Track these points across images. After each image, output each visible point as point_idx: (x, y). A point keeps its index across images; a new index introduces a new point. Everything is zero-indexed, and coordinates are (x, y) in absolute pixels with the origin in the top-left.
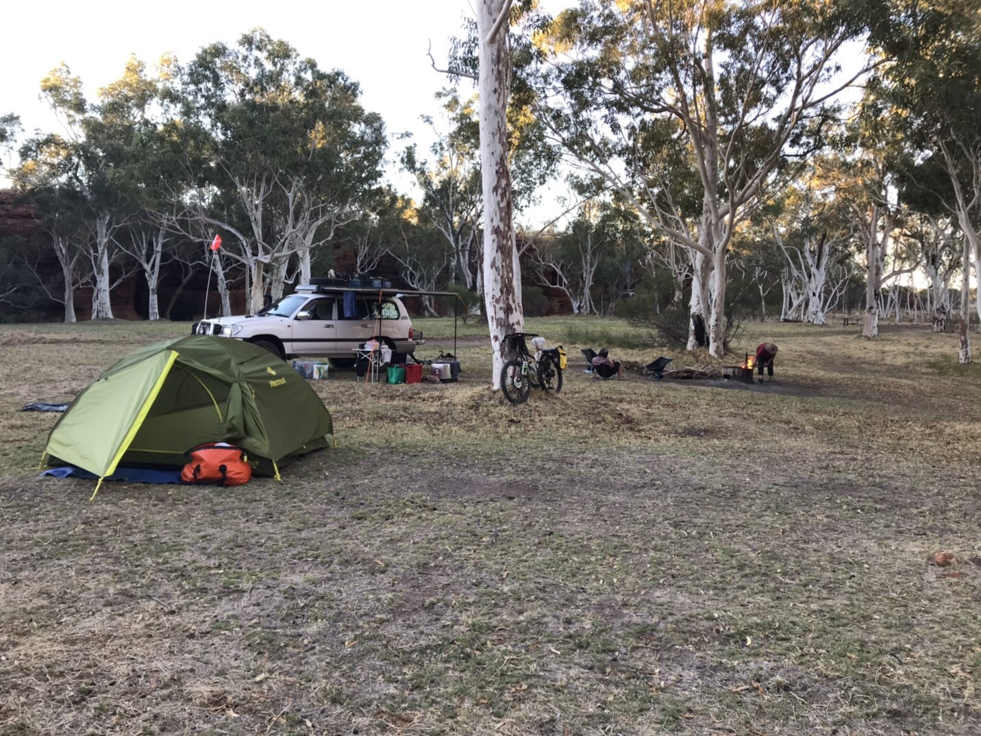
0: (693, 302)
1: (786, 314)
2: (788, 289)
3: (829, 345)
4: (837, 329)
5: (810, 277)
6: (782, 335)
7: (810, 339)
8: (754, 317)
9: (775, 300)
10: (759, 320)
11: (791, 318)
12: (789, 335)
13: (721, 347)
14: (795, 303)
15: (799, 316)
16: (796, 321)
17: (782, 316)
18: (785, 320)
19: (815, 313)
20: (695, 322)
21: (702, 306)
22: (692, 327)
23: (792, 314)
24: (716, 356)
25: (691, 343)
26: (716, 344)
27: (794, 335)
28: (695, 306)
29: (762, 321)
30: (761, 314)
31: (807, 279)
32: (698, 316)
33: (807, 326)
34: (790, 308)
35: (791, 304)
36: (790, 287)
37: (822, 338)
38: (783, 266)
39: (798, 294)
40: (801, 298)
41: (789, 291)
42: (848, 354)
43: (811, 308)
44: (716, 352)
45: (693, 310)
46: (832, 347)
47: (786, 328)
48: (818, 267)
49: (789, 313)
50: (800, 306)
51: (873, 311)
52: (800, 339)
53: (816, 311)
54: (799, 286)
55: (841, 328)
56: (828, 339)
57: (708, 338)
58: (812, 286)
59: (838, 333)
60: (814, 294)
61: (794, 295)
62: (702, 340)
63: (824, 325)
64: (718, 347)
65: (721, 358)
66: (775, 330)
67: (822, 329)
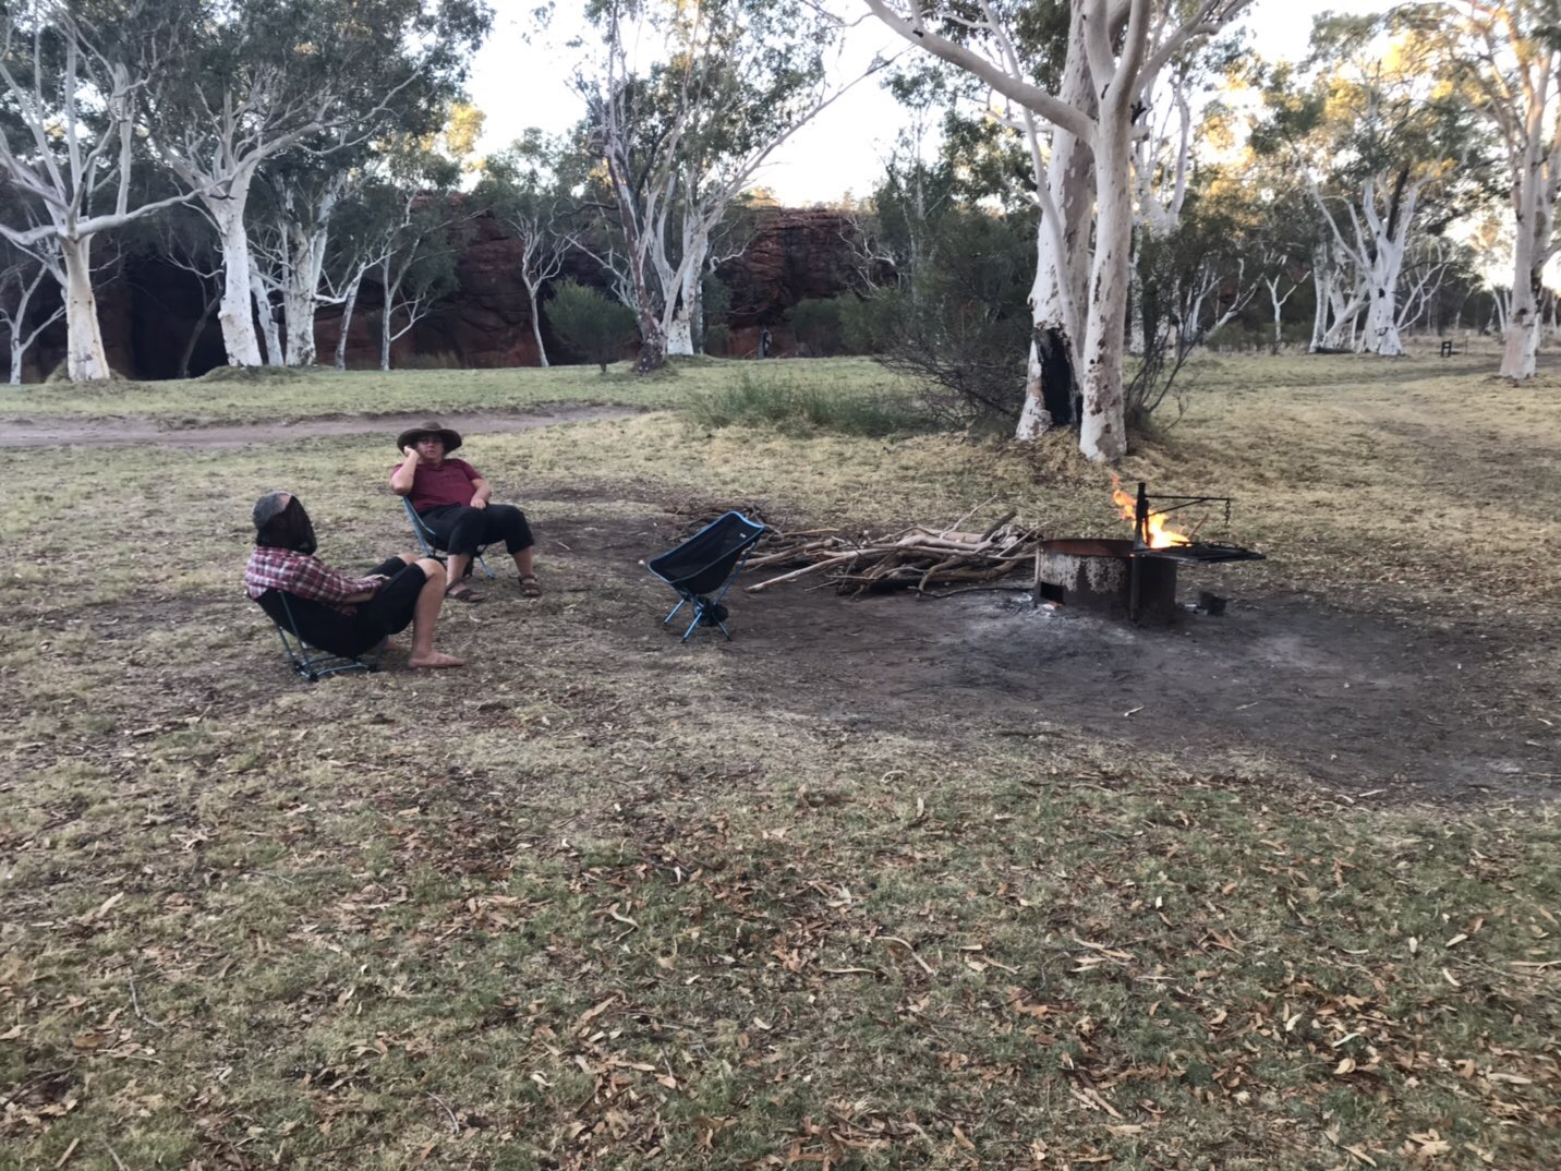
0: (1040, 291)
1: (1320, 338)
2: (1326, 288)
3: (1426, 401)
4: (1429, 364)
5: (1373, 256)
6: (1313, 381)
7: (1376, 389)
8: (1260, 344)
9: (1300, 312)
10: (1268, 352)
11: (1330, 346)
12: (1328, 380)
13: (1118, 428)
14: (1340, 316)
15: (1347, 341)
16: (1340, 350)
17: (1314, 343)
18: (1320, 350)
19: (1383, 333)
20: (1042, 351)
21: (1063, 299)
22: (1035, 369)
23: (1332, 339)
24: (1100, 457)
25: (1031, 415)
26: (1100, 419)
27: (1341, 379)
28: (1046, 302)
29: (1274, 352)
30: (1272, 341)
31: (1367, 262)
32: (1053, 333)
33: (1365, 359)
34: (1328, 328)
35: (1331, 319)
36: (1330, 284)
37: (1405, 386)
38: (1316, 242)
39: (1346, 298)
40: (1352, 304)
41: (1329, 293)
42: (1485, 426)
43: (1375, 321)
44: (1099, 443)
45: (1041, 314)
46: (1436, 406)
47: (1322, 366)
48: (1390, 236)
49: (1327, 335)
50: (1349, 320)
51: (1527, 319)
52: (1357, 390)
53: (1384, 331)
54: (1349, 278)
55: (1437, 362)
56: (1420, 386)
57: (1080, 399)
58: (1378, 275)
59: (1435, 372)
60: (1382, 293)
61: (1337, 299)
62: (1062, 406)
63: (1400, 356)
64: (1107, 429)
65: (1116, 464)
66: (1298, 369)
67: (1398, 365)
